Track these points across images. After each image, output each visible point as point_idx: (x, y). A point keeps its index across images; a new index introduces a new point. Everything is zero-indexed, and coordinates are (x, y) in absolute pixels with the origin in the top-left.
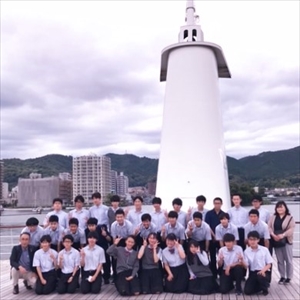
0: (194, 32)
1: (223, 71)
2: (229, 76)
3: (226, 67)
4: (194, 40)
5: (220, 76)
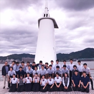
0: (47, 15)
1: (56, 26)
2: (58, 28)
3: (57, 25)
5: (55, 28)
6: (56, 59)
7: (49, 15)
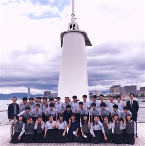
0: (74, 26)
1: (88, 43)
2: (91, 45)
3: (89, 41)
4: (74, 29)
7: (78, 26)
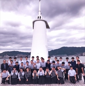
2: (49, 28)
3: (48, 26)
4: (40, 19)
5: (47, 28)
6: (48, 56)
